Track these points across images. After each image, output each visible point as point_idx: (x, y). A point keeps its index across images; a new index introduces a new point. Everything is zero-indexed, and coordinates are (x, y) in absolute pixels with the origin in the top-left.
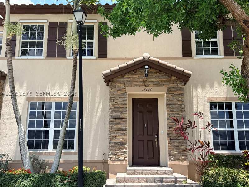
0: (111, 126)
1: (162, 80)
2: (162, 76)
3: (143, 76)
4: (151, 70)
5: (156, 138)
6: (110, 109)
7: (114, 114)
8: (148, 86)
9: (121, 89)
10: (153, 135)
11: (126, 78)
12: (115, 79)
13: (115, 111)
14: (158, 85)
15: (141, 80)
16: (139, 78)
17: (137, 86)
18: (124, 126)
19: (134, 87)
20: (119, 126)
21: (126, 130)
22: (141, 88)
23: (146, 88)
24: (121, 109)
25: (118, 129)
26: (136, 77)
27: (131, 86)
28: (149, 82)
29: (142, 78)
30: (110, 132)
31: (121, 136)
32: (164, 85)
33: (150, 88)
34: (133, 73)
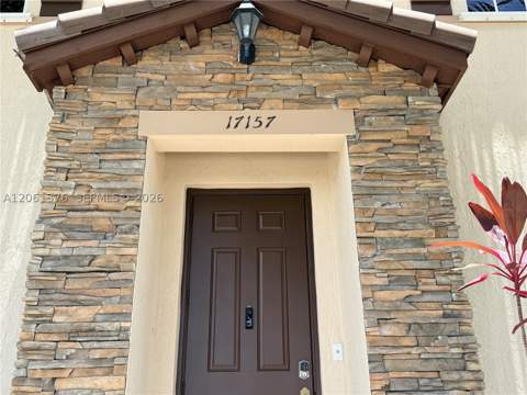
0: (36, 319)
1: (327, 76)
2: (326, 60)
3: (231, 57)
4: (273, 34)
5: (302, 383)
6: (41, 220)
7: (58, 247)
8: (258, 104)
9: (113, 120)
10: (287, 366)
11: (145, 70)
12: (85, 71)
13: (68, 231)
14: (310, 100)
15: (220, 77)
16: (210, 68)
17: (197, 104)
18: (112, 316)
19: (183, 108)
20: (84, 314)
21: (123, 336)
22: (220, 117)
23: (247, 112)
24: (102, 221)
25: (74, 334)
26: (194, 62)
27: (169, 108)
28: (260, 87)
29: (224, 70)
30: (25, 351)
31: (89, 373)
32: (336, 101)
33: (264, 114)
34: (183, 44)
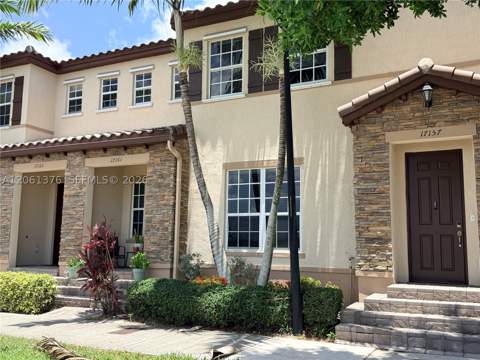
0: (360, 209)
1: (464, 110)
2: (464, 102)
3: (420, 105)
4: (440, 92)
5: (459, 229)
6: (356, 176)
7: (363, 185)
8: (433, 125)
9: (375, 137)
10: (452, 222)
11: (386, 114)
12: (363, 118)
13: (365, 180)
14: (456, 121)
15: (417, 115)
16: (413, 111)
17: (408, 127)
18: (384, 208)
19: (402, 129)
20: (375, 207)
21: (388, 214)
22: (418, 132)
23: (429, 129)
24: (376, 176)
25: (372, 213)
26: (406, 109)
27: (396, 130)
28: (435, 117)
29: (418, 111)
30: (357, 219)
31: (379, 225)
32: (468, 120)
33: (436, 129)
34: (401, 102)
